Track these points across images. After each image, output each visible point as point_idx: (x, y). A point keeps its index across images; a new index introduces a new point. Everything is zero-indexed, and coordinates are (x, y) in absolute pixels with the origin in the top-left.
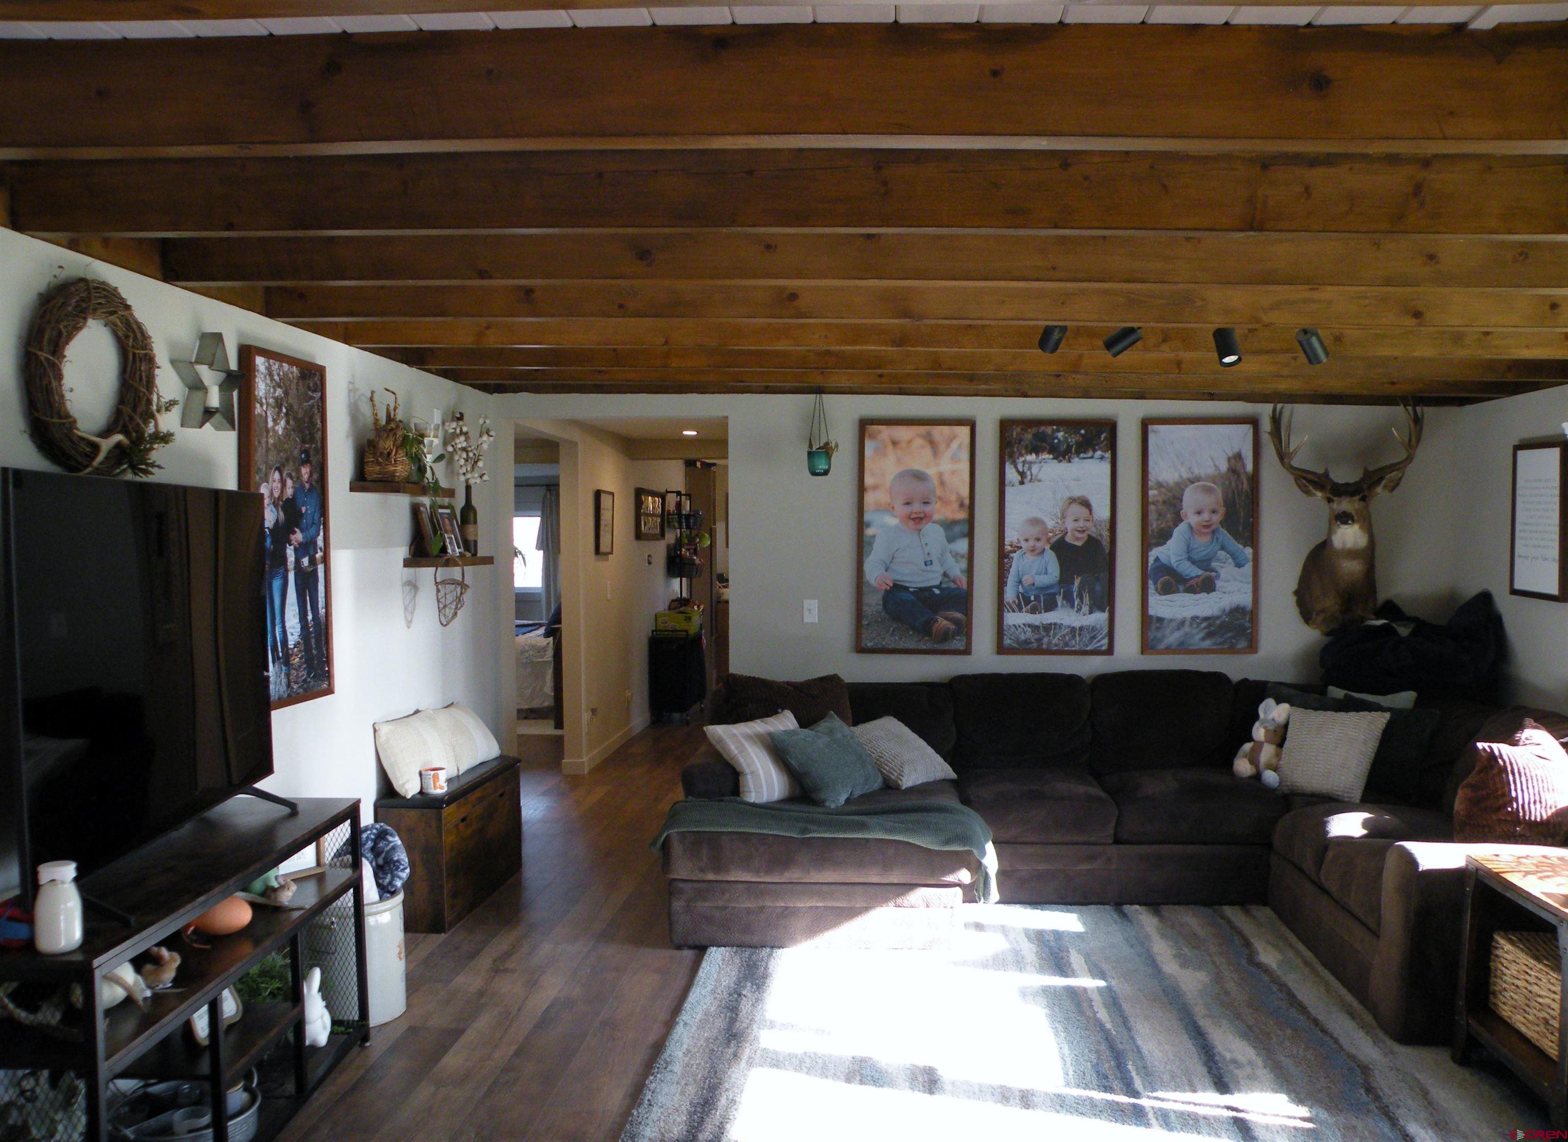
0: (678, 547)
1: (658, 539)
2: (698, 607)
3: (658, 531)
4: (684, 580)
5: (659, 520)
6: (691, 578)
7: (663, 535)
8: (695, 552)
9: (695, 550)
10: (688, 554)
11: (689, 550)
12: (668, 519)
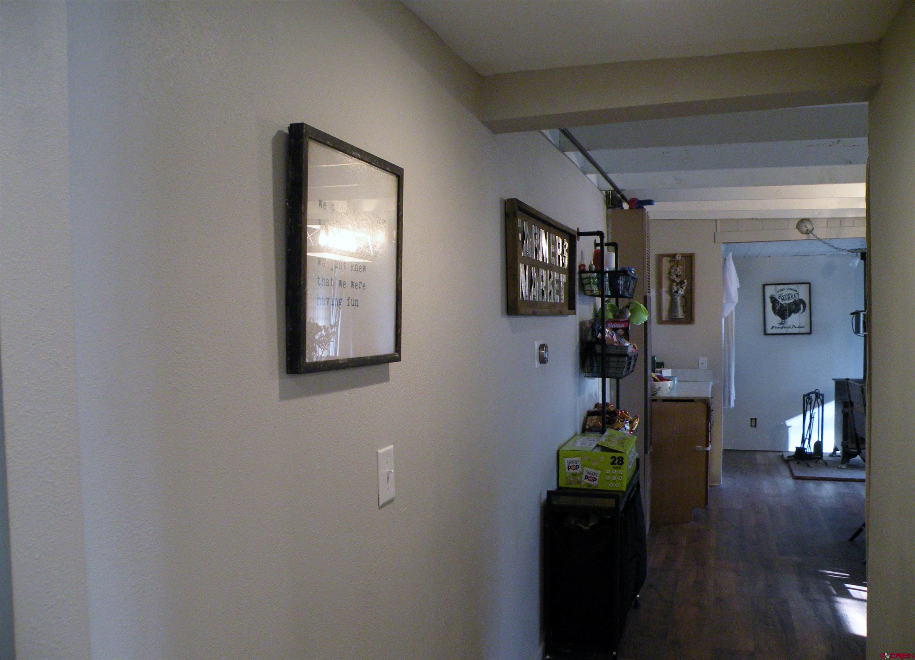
0: (598, 326)
1: (561, 313)
2: (631, 423)
3: (561, 298)
4: (608, 380)
5: (564, 278)
6: (618, 380)
7: (572, 306)
8: (626, 335)
9: (626, 330)
10: (615, 339)
11: (615, 330)
12: (581, 279)
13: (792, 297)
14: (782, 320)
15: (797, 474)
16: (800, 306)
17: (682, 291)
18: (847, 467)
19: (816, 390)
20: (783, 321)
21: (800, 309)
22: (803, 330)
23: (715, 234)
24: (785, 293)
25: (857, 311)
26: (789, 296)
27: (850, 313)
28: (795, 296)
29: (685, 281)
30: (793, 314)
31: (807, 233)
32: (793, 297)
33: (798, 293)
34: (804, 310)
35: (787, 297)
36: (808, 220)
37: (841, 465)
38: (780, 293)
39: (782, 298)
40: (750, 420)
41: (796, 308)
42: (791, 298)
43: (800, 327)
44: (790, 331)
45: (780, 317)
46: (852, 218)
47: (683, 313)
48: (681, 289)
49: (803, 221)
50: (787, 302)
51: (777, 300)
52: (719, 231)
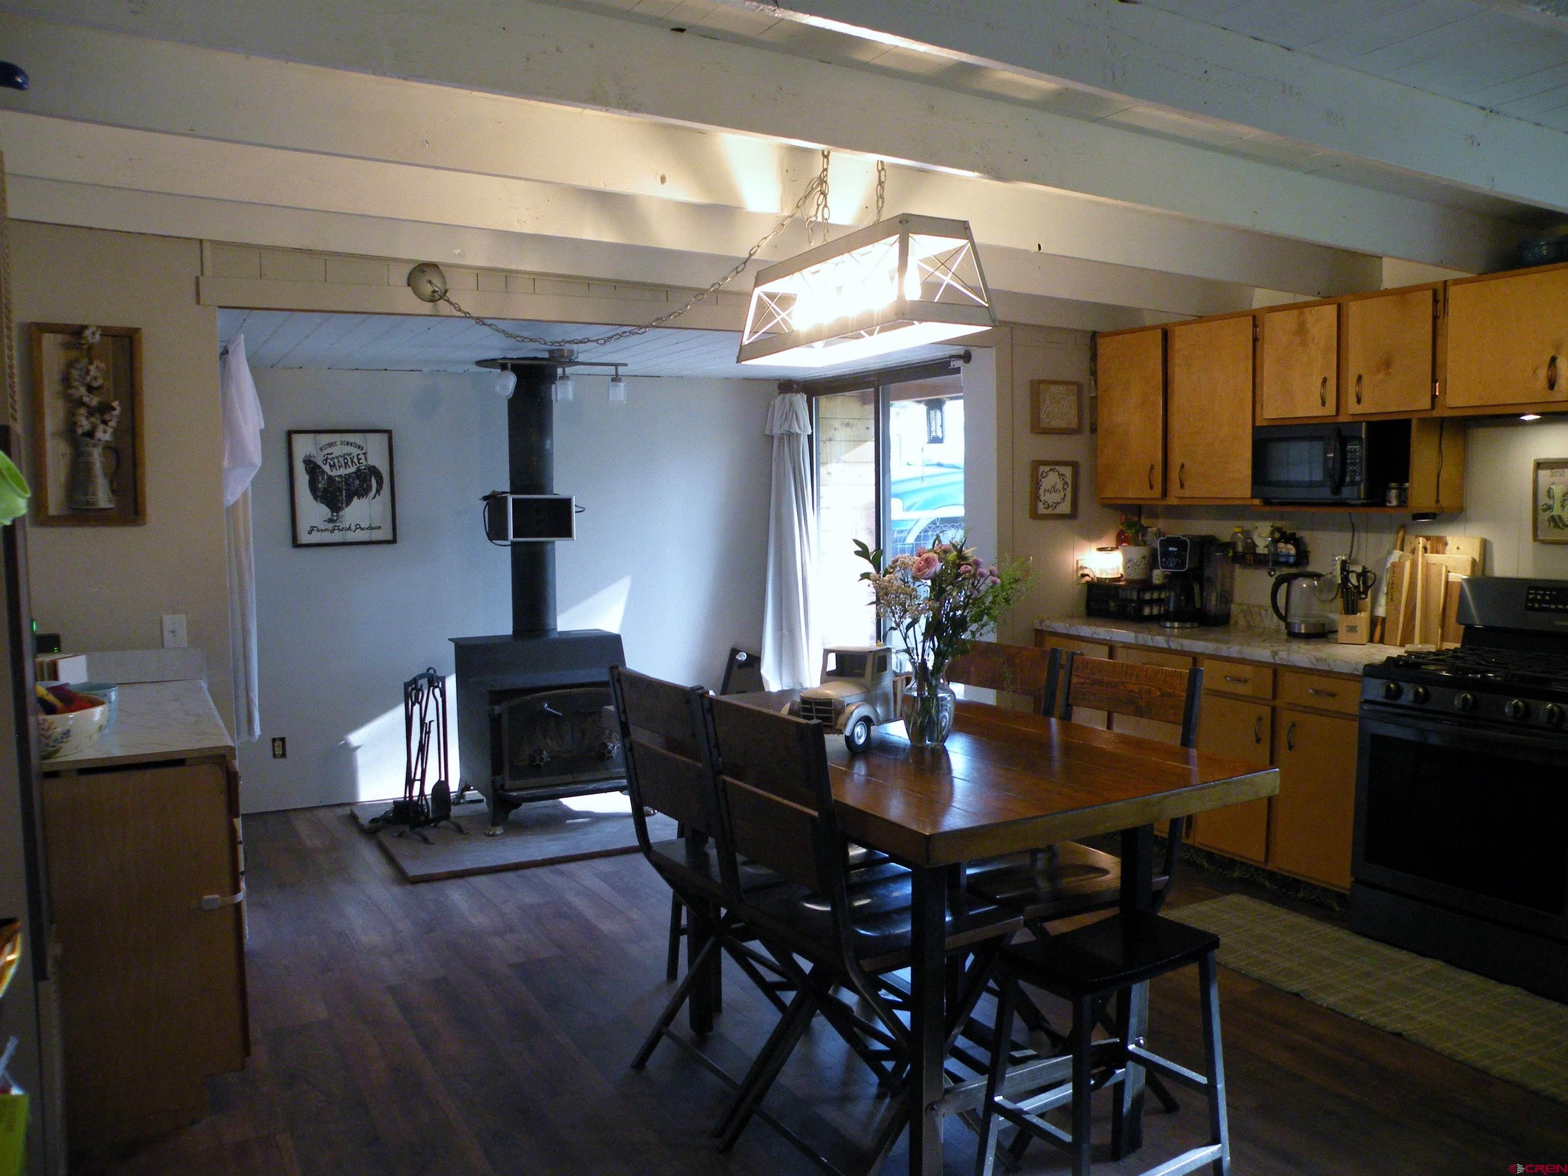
13: (352, 462)
14: (332, 512)
15: (413, 869)
16: (370, 481)
17: (105, 432)
18: (505, 831)
19: (430, 669)
20: (335, 514)
21: (370, 488)
22: (377, 535)
23: (197, 279)
24: (337, 451)
25: (494, 491)
26: (346, 460)
27: (481, 497)
28: (359, 459)
29: (115, 404)
30: (355, 499)
31: (432, 300)
32: (355, 460)
33: (364, 454)
34: (378, 492)
35: (341, 459)
36: (434, 266)
37: (493, 828)
38: (325, 452)
39: (332, 463)
40: (270, 743)
41: (361, 486)
42: (350, 463)
43: (370, 528)
44: (351, 536)
45: (328, 506)
46: (530, 273)
47: (111, 496)
48: (101, 427)
49: (423, 268)
50: (343, 471)
51: (320, 467)
52: (208, 271)
